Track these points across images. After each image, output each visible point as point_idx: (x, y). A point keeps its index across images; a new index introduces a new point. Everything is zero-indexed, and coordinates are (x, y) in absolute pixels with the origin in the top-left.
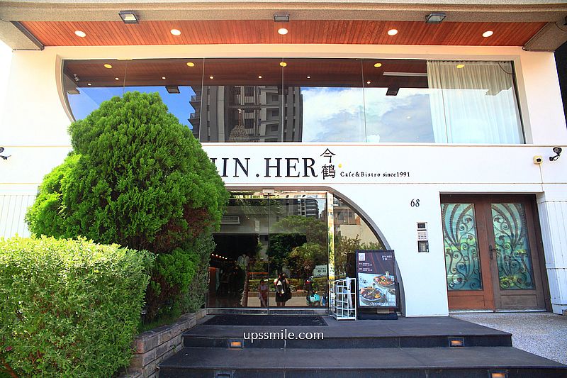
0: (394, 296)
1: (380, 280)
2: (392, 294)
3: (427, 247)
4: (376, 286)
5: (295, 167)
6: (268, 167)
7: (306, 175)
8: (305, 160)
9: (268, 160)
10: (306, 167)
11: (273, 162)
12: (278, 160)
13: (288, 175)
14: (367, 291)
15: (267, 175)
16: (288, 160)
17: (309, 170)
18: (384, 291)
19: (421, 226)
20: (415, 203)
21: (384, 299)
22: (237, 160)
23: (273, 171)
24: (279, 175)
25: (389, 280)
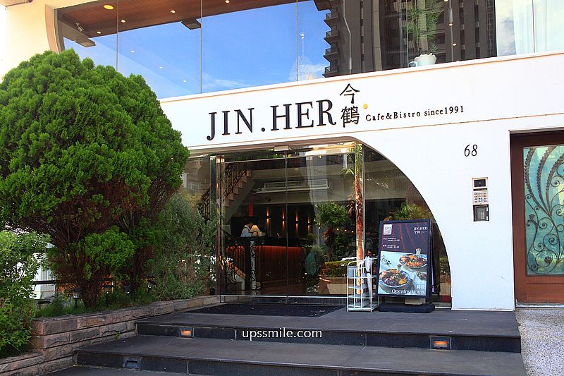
0: (424, 282)
1: (408, 260)
2: (422, 278)
3: (487, 214)
4: (402, 268)
5: (307, 114)
6: (275, 117)
7: (321, 124)
8: (320, 103)
9: (274, 108)
10: (321, 112)
11: (281, 111)
12: (287, 106)
13: (300, 126)
14: (389, 274)
15: (275, 128)
16: (299, 105)
17: (325, 116)
18: (412, 275)
19: (480, 183)
20: (471, 151)
21: (411, 285)
22: (239, 112)
23: (281, 122)
24: (288, 127)
25: (420, 260)
